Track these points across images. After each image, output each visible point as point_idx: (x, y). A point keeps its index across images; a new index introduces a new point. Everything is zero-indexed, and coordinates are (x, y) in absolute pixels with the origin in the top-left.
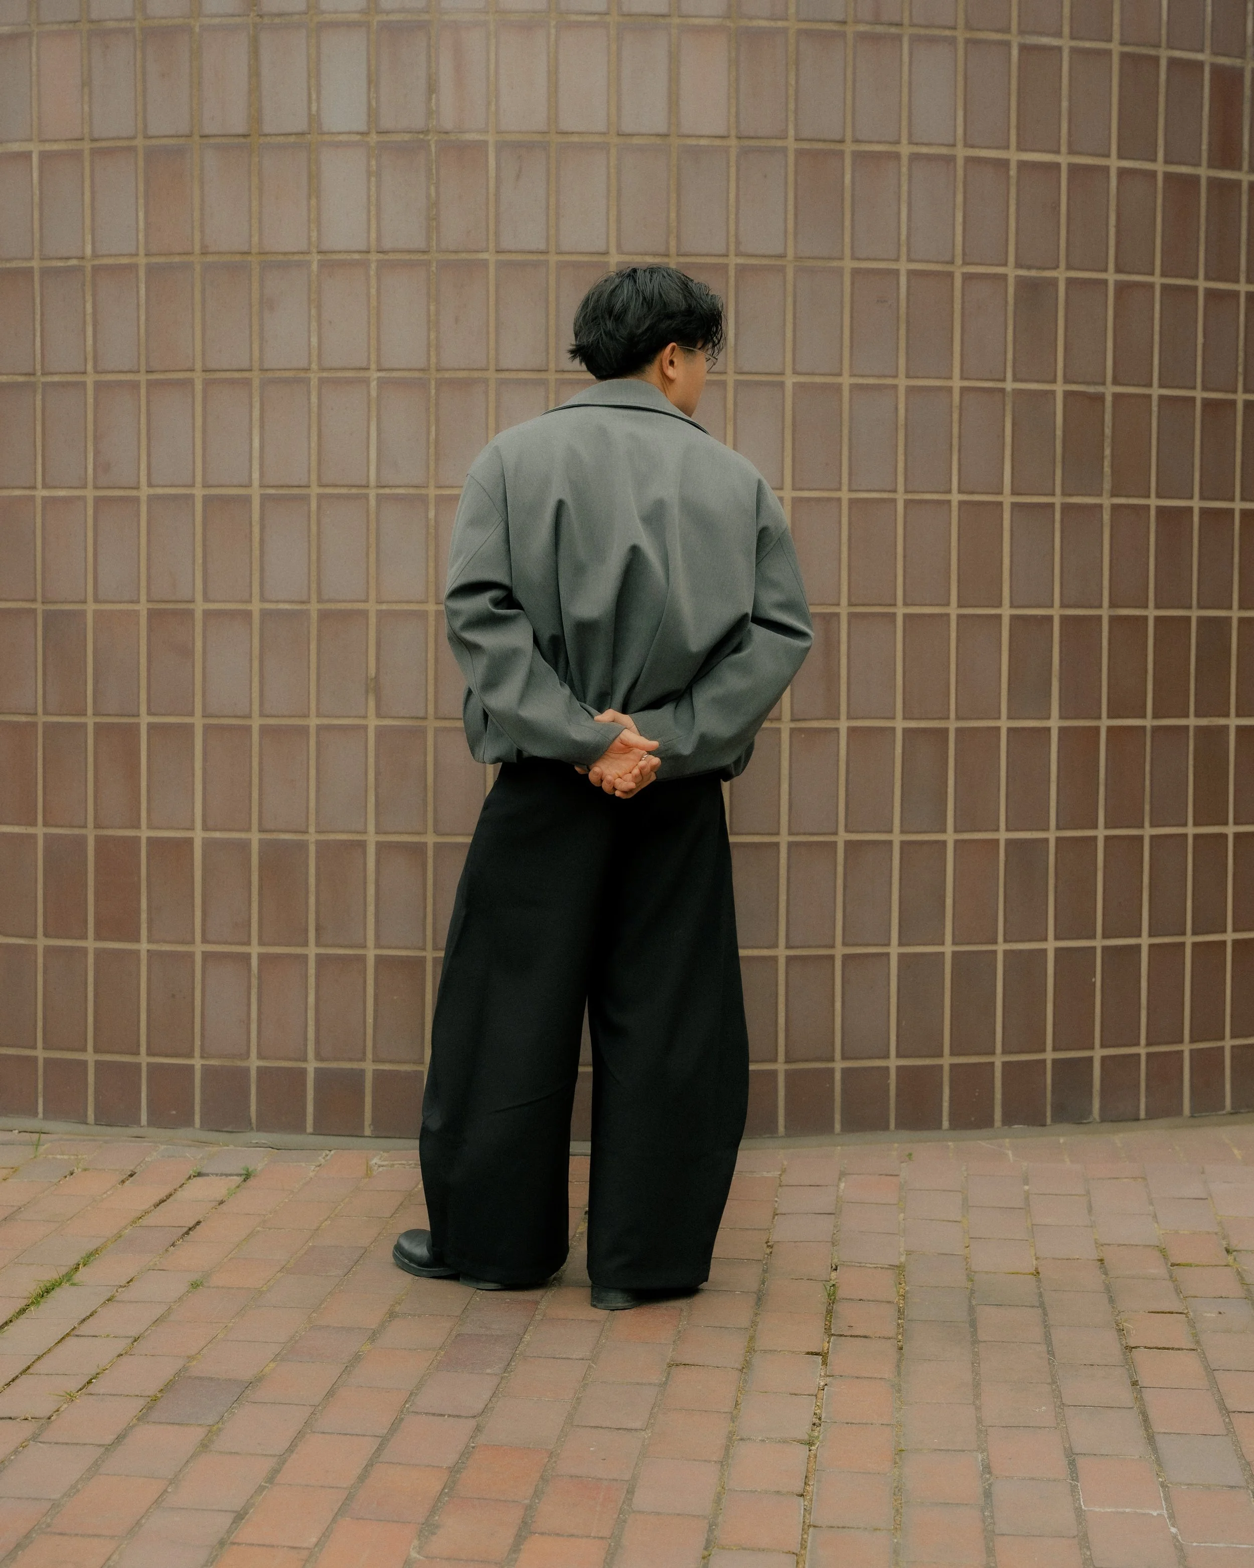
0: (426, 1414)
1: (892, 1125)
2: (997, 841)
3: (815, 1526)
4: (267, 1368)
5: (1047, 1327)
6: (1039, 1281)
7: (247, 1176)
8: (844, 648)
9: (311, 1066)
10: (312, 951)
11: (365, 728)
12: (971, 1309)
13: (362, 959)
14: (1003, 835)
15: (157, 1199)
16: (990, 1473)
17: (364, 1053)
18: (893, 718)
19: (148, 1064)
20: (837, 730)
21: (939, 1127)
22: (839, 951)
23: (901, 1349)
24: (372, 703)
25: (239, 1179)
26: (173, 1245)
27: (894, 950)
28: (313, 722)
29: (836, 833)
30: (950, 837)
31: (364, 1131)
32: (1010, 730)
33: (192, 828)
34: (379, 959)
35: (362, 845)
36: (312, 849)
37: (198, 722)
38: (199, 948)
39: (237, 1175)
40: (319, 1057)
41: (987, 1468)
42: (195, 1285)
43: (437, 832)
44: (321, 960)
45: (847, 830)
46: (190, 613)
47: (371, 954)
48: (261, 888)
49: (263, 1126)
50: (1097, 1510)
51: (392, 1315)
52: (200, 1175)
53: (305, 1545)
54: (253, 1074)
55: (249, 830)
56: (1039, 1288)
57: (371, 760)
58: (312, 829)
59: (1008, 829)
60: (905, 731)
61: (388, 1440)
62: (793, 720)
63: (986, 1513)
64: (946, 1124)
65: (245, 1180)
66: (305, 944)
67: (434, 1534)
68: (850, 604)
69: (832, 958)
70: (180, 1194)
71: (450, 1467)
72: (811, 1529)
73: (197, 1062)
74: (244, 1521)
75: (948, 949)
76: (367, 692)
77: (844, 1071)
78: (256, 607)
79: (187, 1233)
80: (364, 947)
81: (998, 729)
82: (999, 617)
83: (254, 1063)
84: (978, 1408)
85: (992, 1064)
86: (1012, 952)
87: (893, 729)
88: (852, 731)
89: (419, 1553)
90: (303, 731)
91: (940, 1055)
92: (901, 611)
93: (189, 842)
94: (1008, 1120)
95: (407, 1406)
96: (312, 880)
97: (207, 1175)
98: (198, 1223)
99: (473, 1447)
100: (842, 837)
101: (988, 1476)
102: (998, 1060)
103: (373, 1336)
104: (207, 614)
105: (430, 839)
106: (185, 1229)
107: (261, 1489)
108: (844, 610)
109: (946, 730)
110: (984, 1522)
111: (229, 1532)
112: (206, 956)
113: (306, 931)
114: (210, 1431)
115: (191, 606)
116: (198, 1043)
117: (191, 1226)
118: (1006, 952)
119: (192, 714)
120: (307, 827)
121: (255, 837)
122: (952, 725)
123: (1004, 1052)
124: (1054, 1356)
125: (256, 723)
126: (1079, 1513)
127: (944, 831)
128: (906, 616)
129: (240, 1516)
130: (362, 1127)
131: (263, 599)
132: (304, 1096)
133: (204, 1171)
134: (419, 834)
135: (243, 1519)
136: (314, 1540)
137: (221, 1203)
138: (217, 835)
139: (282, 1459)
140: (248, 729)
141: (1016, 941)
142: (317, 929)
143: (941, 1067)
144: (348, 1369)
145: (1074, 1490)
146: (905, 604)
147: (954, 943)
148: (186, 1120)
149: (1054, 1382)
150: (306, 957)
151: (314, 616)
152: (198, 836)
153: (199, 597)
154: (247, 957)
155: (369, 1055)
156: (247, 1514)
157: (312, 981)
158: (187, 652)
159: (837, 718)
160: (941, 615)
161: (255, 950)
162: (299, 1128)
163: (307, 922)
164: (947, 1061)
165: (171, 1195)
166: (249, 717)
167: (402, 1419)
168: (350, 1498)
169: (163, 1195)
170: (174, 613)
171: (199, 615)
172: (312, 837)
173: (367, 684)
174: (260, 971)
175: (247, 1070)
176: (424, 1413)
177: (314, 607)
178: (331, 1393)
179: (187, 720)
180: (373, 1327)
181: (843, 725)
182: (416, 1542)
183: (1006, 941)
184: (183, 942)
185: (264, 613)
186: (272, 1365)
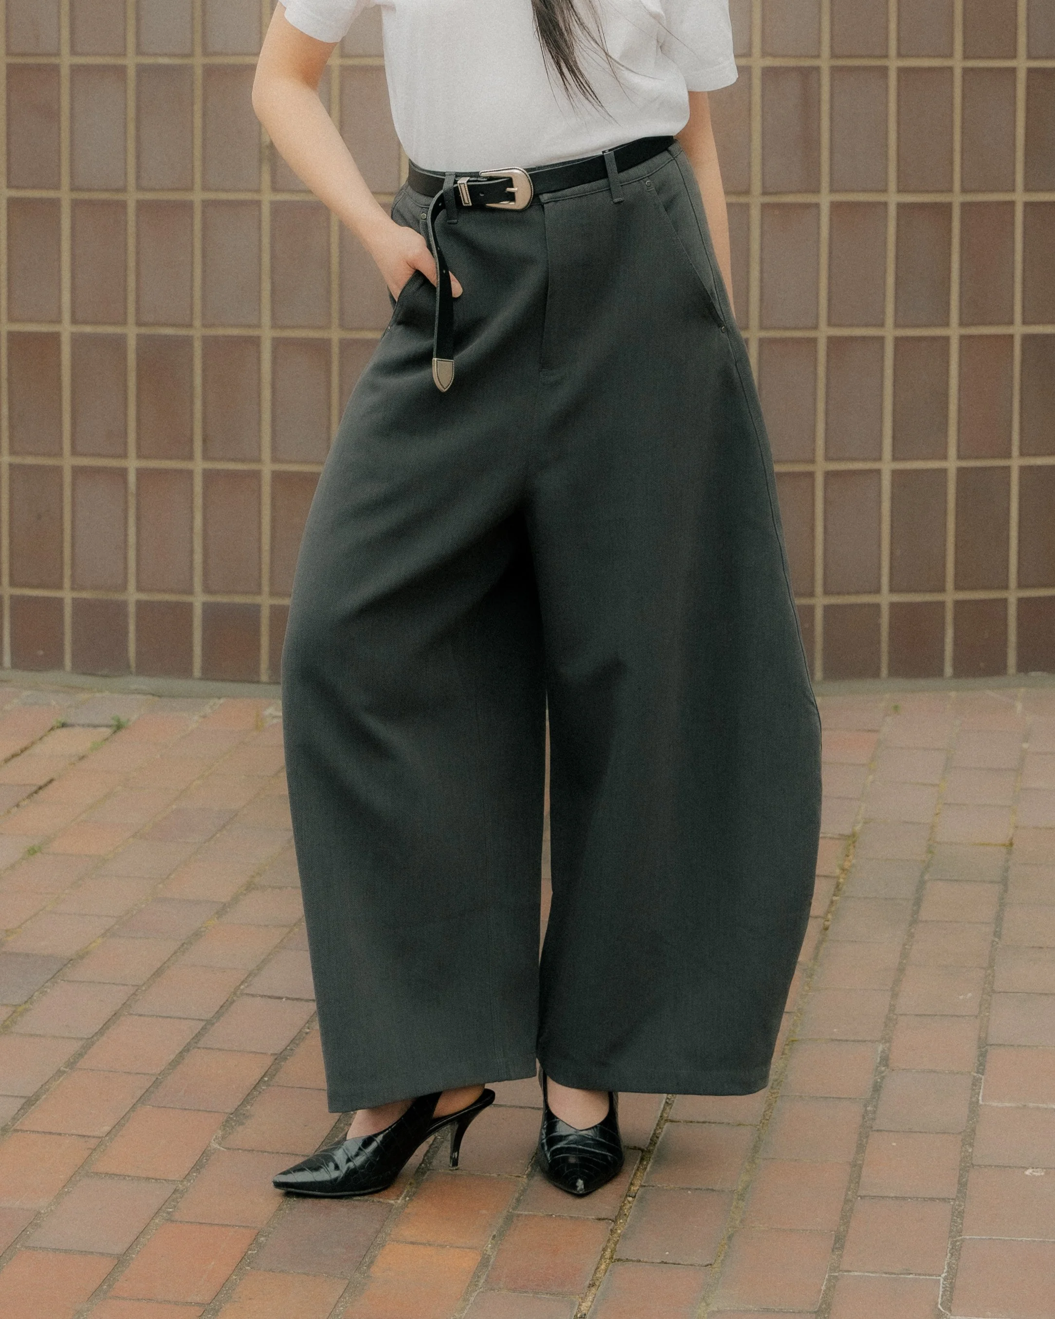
0: (262, 996)
1: (884, 671)
2: (1011, 336)
3: (672, 1121)
4: (93, 945)
5: (1002, 904)
6: (1009, 853)
7: (119, 727)
8: (825, 107)
9: (199, 600)
10: (199, 465)
11: (258, 203)
12: (921, 884)
13: (256, 475)
14: (1018, 330)
15: (8, 754)
16: (887, 1065)
17: (259, 585)
18: (885, 191)
19: (12, 597)
20: (817, 206)
21: (938, 672)
22: (821, 467)
23: (826, 929)
24: (266, 178)
25: (107, 731)
26: (18, 806)
27: (887, 466)
28: (197, 197)
29: (816, 327)
30: (954, 332)
31: (259, 676)
32: (1027, 205)
33: (59, 321)
34: (277, 476)
35: (255, 342)
36: (198, 346)
37: (65, 196)
38: (68, 462)
39: (107, 726)
40: (207, 590)
41: (885, 1060)
42: (32, 852)
43: (342, 326)
44: (209, 476)
45: (830, 324)
46: (56, 68)
47: (267, 469)
48: (139, 389)
49: (143, 669)
50: (995, 1104)
51: (250, 887)
52: (64, 725)
53: (97, 1134)
54: (132, 609)
55: (124, 323)
56: (1007, 861)
57: (266, 241)
58: (197, 323)
59: (1025, 322)
60: (901, 206)
61: (213, 1024)
62: (765, 193)
63: (869, 1108)
64: (948, 670)
65: (115, 732)
66: (190, 457)
67: (243, 1124)
68: (834, 56)
69: (811, 475)
70: (37, 749)
71: (276, 1054)
72: (667, 1124)
73: (67, 595)
74: (33, 1107)
75: (952, 464)
76: (260, 161)
77: (827, 609)
78: (131, 61)
79: (36, 792)
80: (259, 460)
81: (1012, 204)
82: (1013, 70)
83: (132, 596)
84: (895, 995)
85: (1005, 601)
86: (1030, 468)
87: (885, 204)
88: (836, 207)
89: (220, 1144)
90: (187, 207)
91: (942, 589)
92: (894, 64)
93: (55, 338)
94: (1024, 666)
95: (242, 987)
96: (198, 380)
97: (72, 726)
98: (51, 781)
99: (307, 1033)
100: (824, 332)
101: (883, 1069)
102: (1013, 596)
103: (222, 910)
104: (75, 70)
105: (335, 335)
106: (34, 788)
107: (60, 1073)
108: (825, 63)
109: (948, 206)
110: (864, 1117)
111: (14, 1119)
112: (77, 471)
113: (191, 441)
114: (14, 1012)
115: (54, 60)
116: (67, 572)
117: (41, 783)
118: (1023, 469)
119: (57, 187)
120: (192, 319)
121: (131, 332)
122: (957, 199)
123: (1021, 586)
124: (1000, 937)
125: (132, 198)
126: (974, 1108)
127: (947, 324)
128: (901, 71)
129: (30, 1102)
130: (257, 673)
131: (139, 52)
132: (190, 635)
133: (69, 721)
134: (320, 328)
135: (33, 1105)
136: (107, 1128)
137: (82, 758)
138: (88, 329)
139: (89, 1044)
140: (123, 205)
141: (1035, 455)
142: (205, 441)
143: (942, 604)
144: (184, 947)
145: (976, 1082)
146: (900, 55)
147: (960, 457)
148: (54, 662)
149: (991, 966)
150: (190, 473)
151: (199, 72)
152: (66, 330)
153: (65, 49)
154: (123, 473)
155: (266, 588)
156: (37, 1100)
157: (198, 501)
158: (51, 114)
159: (817, 191)
160: (942, 69)
161: (132, 464)
162: (185, 671)
163: (192, 429)
164: (950, 597)
165: (26, 749)
166: (124, 190)
167: (234, 1001)
168: (156, 1084)
169: (17, 748)
170: (39, 68)
171: (65, 72)
172: (197, 332)
173: (260, 152)
174: (138, 488)
175: (123, 605)
176: (260, 996)
177: (199, 61)
178: (158, 973)
179: (51, 194)
180: (223, 900)
181: (825, 199)
182: (220, 1133)
183: (1022, 454)
184: (49, 455)
185: (141, 69)
186: (100, 941)
